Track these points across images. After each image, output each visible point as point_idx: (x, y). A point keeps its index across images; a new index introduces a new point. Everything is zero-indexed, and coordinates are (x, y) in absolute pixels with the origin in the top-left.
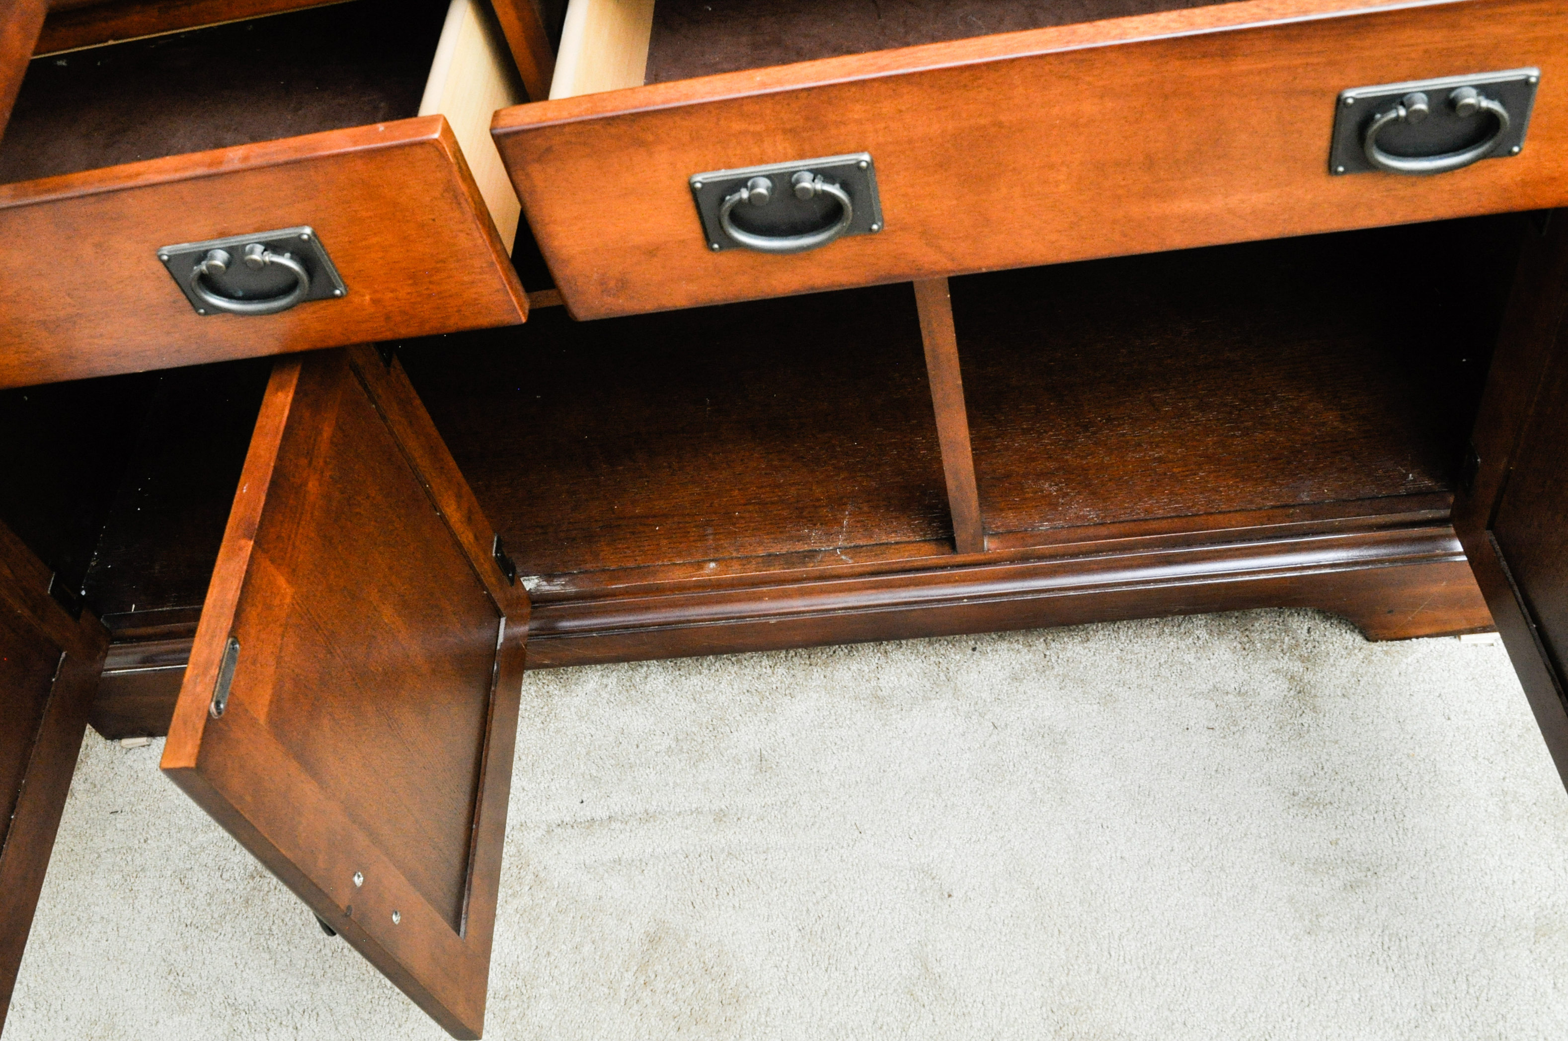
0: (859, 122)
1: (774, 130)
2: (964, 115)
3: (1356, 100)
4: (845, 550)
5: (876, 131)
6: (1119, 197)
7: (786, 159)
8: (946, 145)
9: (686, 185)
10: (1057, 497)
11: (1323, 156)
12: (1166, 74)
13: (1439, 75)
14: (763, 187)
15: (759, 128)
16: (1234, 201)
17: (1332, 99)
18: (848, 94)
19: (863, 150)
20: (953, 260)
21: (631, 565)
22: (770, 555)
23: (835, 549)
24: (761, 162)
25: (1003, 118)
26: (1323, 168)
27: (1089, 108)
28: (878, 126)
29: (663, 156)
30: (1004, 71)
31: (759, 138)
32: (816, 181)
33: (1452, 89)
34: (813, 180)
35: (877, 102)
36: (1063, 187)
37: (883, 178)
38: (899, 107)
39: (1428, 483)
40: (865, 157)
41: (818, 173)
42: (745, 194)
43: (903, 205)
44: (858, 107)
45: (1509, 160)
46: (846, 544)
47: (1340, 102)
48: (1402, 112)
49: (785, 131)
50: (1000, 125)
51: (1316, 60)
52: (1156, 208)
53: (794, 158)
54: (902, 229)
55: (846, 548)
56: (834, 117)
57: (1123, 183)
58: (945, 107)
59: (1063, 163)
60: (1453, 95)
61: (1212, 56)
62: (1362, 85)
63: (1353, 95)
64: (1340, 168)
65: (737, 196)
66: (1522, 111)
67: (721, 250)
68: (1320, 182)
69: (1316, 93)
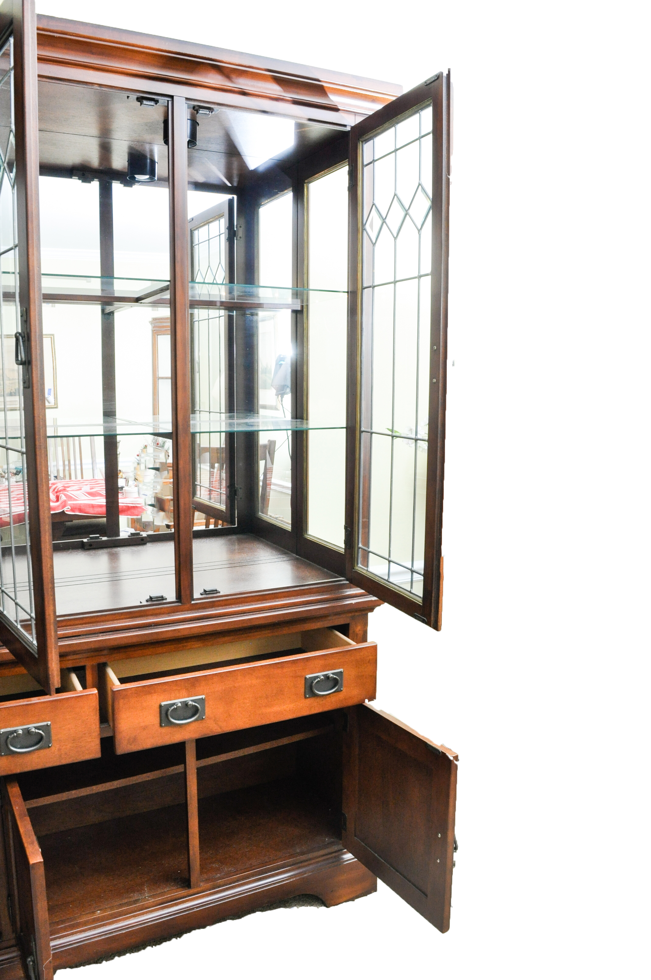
0: (203, 686)
1: (182, 689)
2: (227, 684)
3: (309, 677)
4: (149, 897)
5: (207, 689)
6: (260, 707)
7: (185, 697)
8: (222, 693)
9: (159, 706)
10: (219, 867)
11: (303, 693)
12: (270, 673)
16: (285, 707)
17: (304, 678)
19: (203, 694)
20: (221, 728)
21: (64, 918)
22: (121, 904)
23: (145, 897)
24: (179, 698)
26: (303, 697)
27: (254, 682)
28: (208, 687)
30: (236, 672)
31: (179, 692)
33: (328, 674)
34: (192, 702)
35: (208, 681)
36: (248, 705)
37: (207, 703)
38: (213, 682)
39: (332, 840)
40: (204, 696)
42: (175, 707)
43: (211, 711)
44: (203, 682)
45: (341, 692)
46: (148, 895)
47: (306, 678)
48: (319, 679)
49: (186, 690)
50: (235, 687)
51: (300, 668)
52: (268, 710)
53: (187, 697)
54: (210, 719)
55: (149, 896)
56: (198, 686)
57: (261, 703)
58: (223, 682)
59: (248, 697)
60: (328, 675)
61: (279, 667)
62: (310, 674)
63: (308, 676)
64: (308, 696)
65: (173, 708)
66: (342, 679)
67: (164, 726)
68: (303, 700)
69: (301, 677)
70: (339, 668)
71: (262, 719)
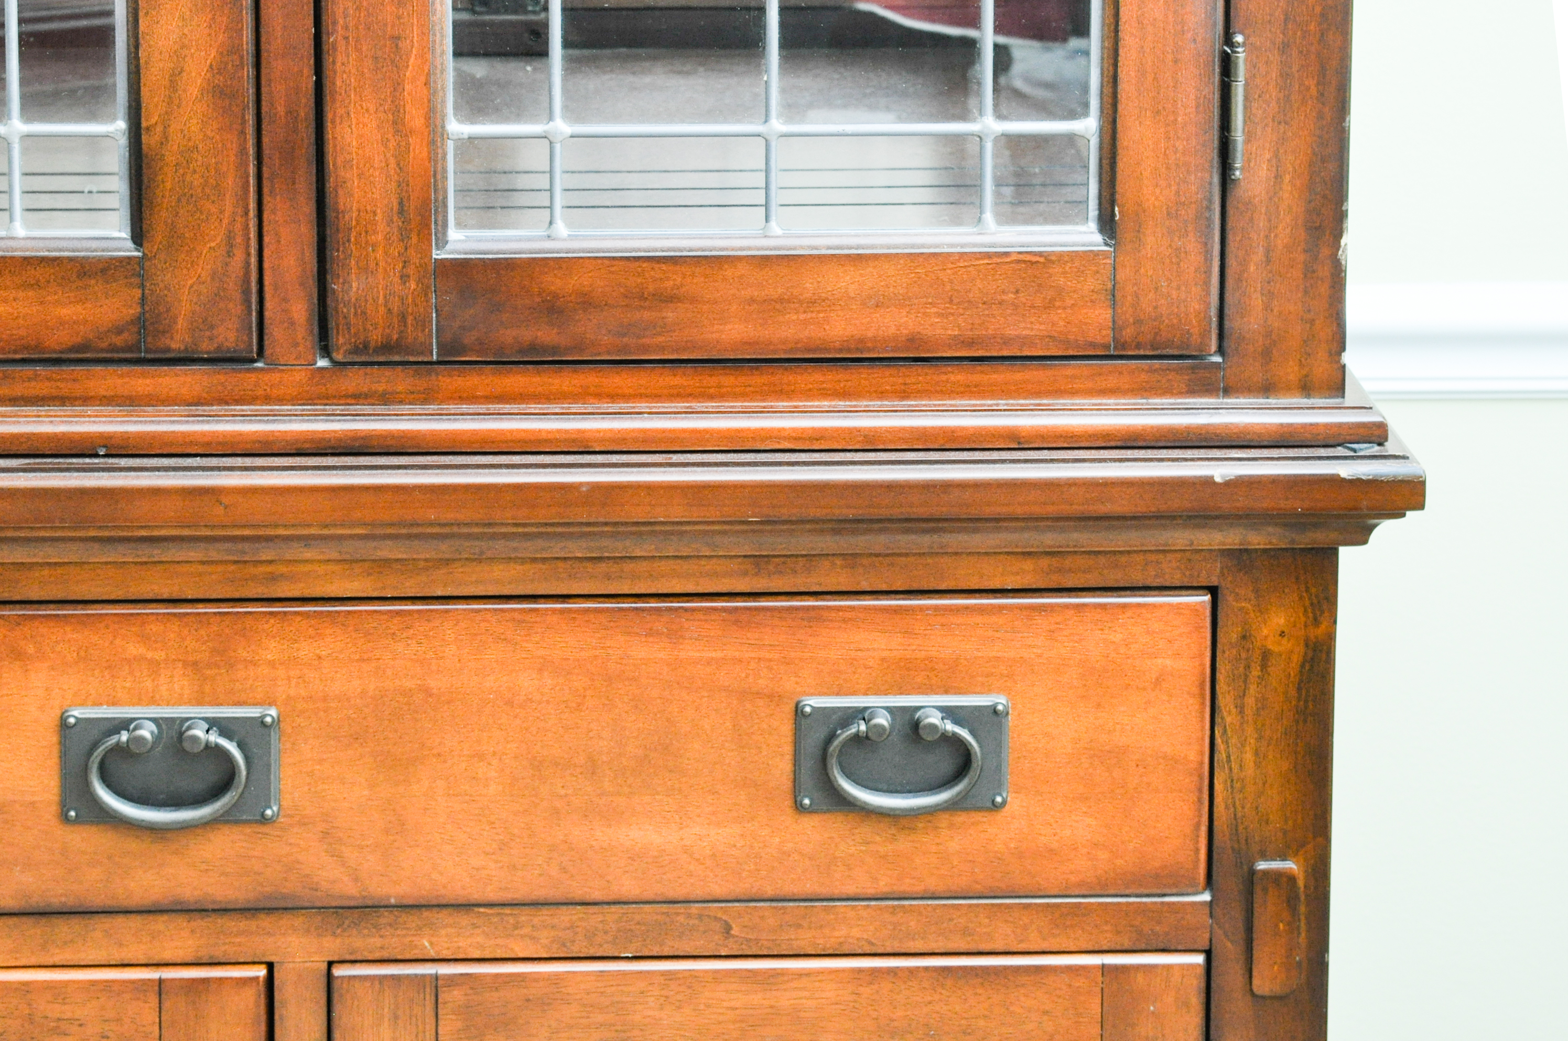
0: (272, 664)
1: (174, 660)
2: (389, 672)
3: (815, 710)
5: (289, 678)
6: (557, 811)
7: (180, 702)
8: (366, 710)
9: (57, 718)
11: (787, 784)
12: (610, 651)
13: (901, 692)
14: (147, 732)
15: (160, 655)
16: (689, 834)
17: (789, 708)
18: (266, 626)
19: (271, 702)
20: (356, 880)
24: (153, 701)
25: (432, 683)
26: (788, 803)
27: (527, 682)
28: (292, 673)
29: (39, 677)
30: (437, 623)
31: (154, 667)
32: (210, 732)
33: (919, 708)
34: (207, 731)
35: (296, 641)
36: (493, 789)
37: (288, 745)
38: (318, 652)
40: (273, 712)
41: (213, 724)
42: (124, 736)
43: (306, 788)
44: (273, 644)
45: (995, 815)
47: (798, 711)
48: (863, 727)
49: (185, 664)
50: (428, 692)
51: (768, 656)
52: (602, 835)
53: (189, 703)
54: (302, 824)
56: (245, 654)
57: (563, 792)
58: (369, 659)
59: (494, 753)
60: (914, 715)
61: (659, 634)
62: (821, 694)
63: (812, 702)
64: (807, 801)
65: (113, 740)
66: (996, 745)
67: (78, 821)
68: (788, 817)
69: (774, 697)
70: (987, 689)
71: (564, 870)
